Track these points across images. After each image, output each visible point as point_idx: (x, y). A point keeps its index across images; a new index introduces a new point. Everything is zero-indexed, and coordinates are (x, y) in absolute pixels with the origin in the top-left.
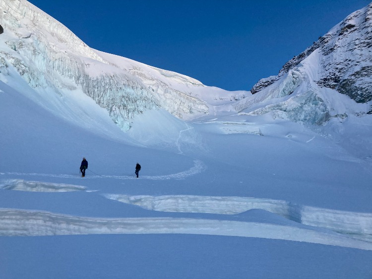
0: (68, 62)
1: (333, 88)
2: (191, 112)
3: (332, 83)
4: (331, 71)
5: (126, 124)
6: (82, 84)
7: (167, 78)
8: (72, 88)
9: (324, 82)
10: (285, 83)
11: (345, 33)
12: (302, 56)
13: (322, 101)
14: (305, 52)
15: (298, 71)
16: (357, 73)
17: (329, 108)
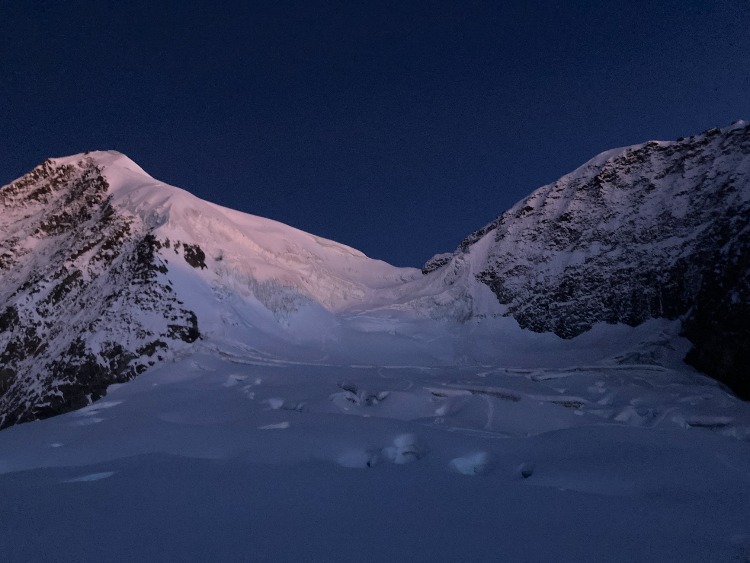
0: (241, 269)
1: (487, 284)
2: (345, 298)
3: (488, 278)
4: (491, 264)
5: (286, 323)
6: (253, 289)
7: (325, 248)
8: (247, 294)
9: (481, 277)
10: (446, 272)
11: (522, 216)
12: (481, 234)
13: (471, 298)
14: (486, 228)
15: (462, 259)
16: (510, 272)
17: (474, 306)
